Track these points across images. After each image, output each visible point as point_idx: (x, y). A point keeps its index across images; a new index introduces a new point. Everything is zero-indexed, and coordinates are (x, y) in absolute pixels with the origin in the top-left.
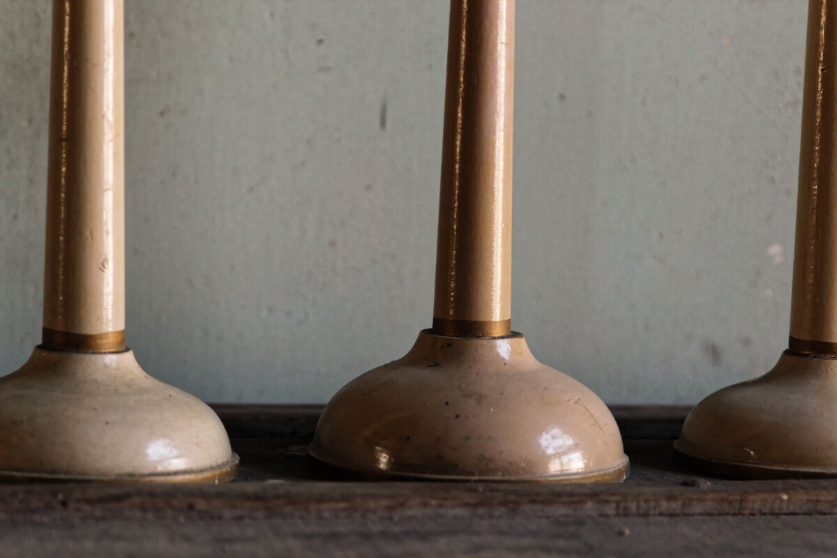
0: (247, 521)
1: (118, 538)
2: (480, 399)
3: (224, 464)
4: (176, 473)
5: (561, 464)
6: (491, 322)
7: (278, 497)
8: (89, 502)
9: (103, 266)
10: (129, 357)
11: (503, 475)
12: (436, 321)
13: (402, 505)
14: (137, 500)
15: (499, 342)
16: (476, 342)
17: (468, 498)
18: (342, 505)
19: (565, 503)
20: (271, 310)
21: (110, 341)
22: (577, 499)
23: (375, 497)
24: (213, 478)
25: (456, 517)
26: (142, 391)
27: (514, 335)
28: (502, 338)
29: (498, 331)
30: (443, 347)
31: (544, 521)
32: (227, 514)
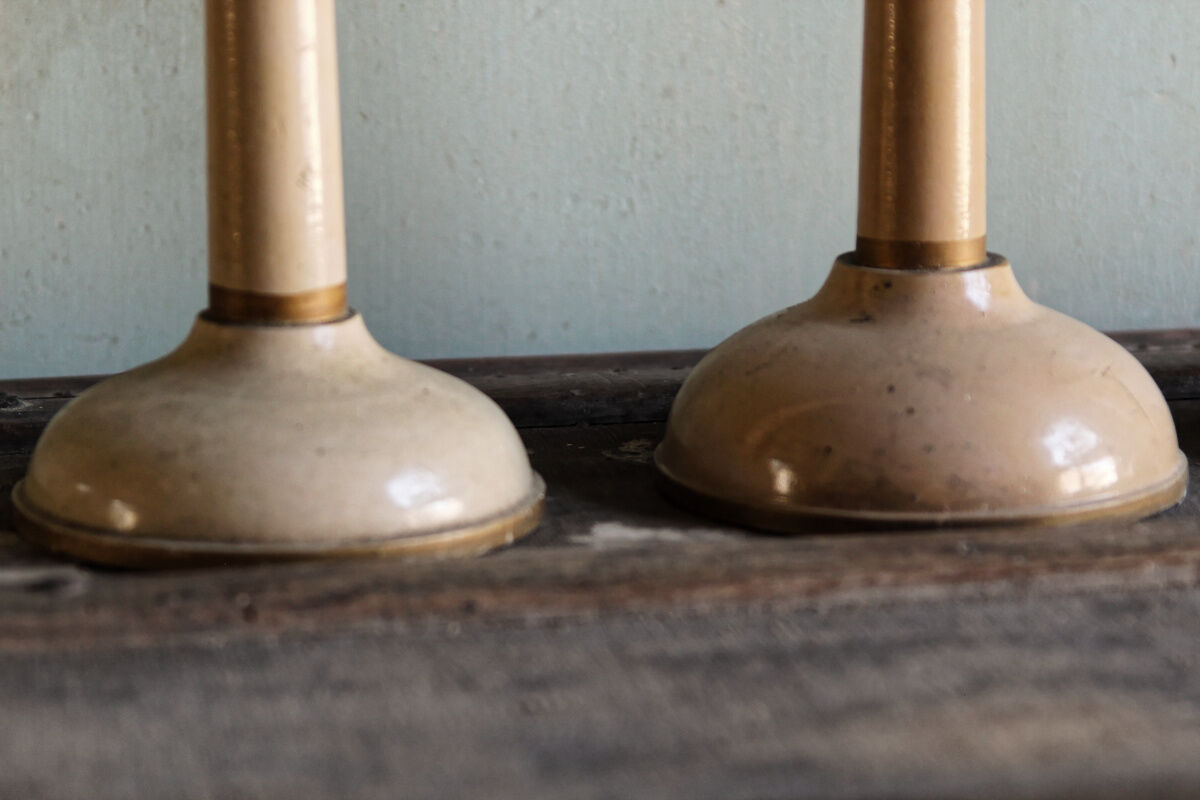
0: (568, 629)
1: (345, 687)
2: (946, 378)
3: (521, 504)
4: (441, 530)
5: (1082, 479)
6: (954, 244)
7: (617, 581)
8: (296, 608)
9: (304, 178)
10: (356, 327)
11: (992, 508)
12: (860, 241)
13: (833, 585)
14: (374, 600)
15: (970, 277)
16: (932, 278)
17: (943, 567)
18: (729, 591)
19: (1110, 569)
20: (576, 199)
21: (322, 304)
22: (1127, 558)
23: (786, 572)
24: (503, 533)
25: (927, 604)
26: (379, 386)
27: (993, 260)
28: (975, 268)
29: (966, 256)
30: (876, 288)
31: (1077, 605)
32: (533, 616)
